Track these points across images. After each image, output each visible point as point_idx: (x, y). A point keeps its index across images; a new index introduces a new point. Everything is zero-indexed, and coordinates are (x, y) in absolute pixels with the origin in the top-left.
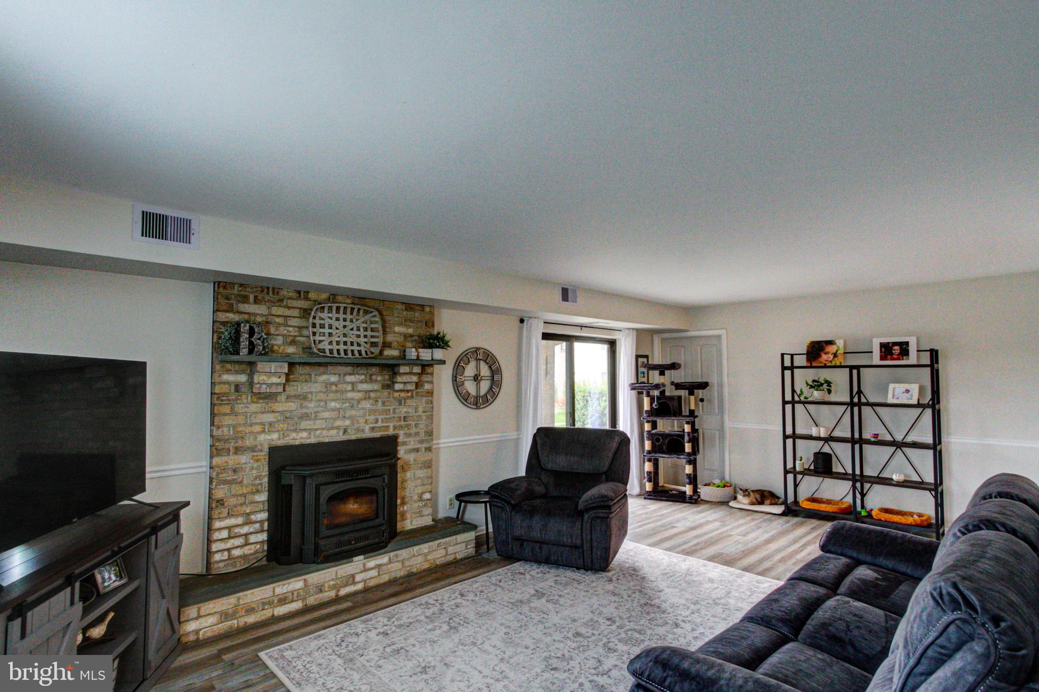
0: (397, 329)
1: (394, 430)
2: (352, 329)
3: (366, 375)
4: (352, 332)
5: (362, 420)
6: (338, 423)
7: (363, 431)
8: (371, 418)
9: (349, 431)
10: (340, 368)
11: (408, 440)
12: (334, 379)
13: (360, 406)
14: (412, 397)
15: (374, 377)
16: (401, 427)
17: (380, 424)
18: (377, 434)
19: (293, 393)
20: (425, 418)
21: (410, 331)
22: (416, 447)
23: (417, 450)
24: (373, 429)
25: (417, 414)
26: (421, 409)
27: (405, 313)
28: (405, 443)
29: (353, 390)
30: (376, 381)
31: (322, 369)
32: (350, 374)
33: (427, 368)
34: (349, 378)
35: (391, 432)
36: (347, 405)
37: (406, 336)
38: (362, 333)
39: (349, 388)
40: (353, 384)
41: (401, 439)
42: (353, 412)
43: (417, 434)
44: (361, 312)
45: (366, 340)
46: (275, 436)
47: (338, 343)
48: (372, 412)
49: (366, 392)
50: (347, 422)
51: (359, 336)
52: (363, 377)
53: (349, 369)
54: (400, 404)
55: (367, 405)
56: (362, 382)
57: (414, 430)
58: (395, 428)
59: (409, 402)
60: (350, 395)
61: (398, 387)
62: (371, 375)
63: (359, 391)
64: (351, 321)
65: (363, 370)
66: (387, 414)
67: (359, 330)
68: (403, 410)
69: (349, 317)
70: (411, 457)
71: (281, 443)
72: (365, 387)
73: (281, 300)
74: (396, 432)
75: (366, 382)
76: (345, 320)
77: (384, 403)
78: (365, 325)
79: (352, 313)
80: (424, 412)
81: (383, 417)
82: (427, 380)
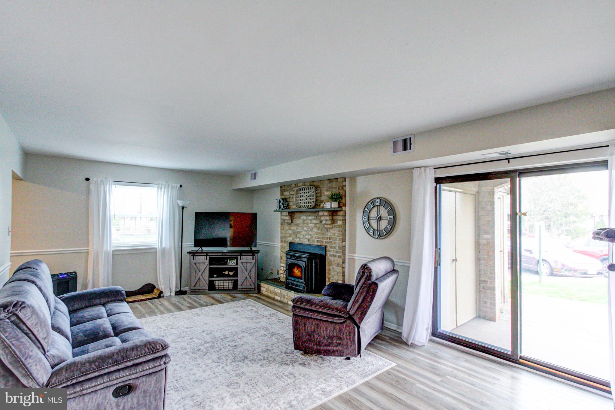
0: (324, 193)
1: (325, 243)
2: (309, 196)
4: (309, 197)
6: (307, 237)
7: (314, 241)
8: (317, 236)
9: (310, 241)
10: (307, 213)
11: (331, 249)
14: (332, 227)
15: (317, 217)
16: (328, 243)
17: (320, 240)
18: (320, 244)
19: (295, 223)
20: (338, 239)
21: (329, 194)
22: (334, 254)
23: (335, 256)
24: (317, 242)
25: (335, 237)
26: (336, 235)
27: (329, 185)
28: (330, 251)
29: (311, 223)
30: (318, 219)
31: (302, 214)
33: (339, 212)
34: (310, 218)
35: (324, 244)
36: (309, 229)
37: (327, 197)
39: (310, 222)
41: (328, 249)
43: (335, 247)
46: (291, 239)
47: (304, 203)
48: (317, 234)
49: (316, 224)
50: (309, 237)
52: (314, 217)
53: (309, 214)
54: (327, 231)
55: (315, 230)
57: (333, 245)
58: (325, 242)
59: (331, 230)
61: (324, 222)
62: (316, 216)
63: (313, 223)
64: (309, 193)
65: (313, 214)
66: (322, 235)
68: (329, 234)
69: (307, 191)
70: (332, 258)
71: (293, 241)
72: (314, 221)
73: (292, 189)
74: (326, 245)
75: (315, 219)
76: (307, 193)
77: (321, 229)
79: (309, 190)
80: (338, 236)
81: (321, 236)
82: (339, 219)
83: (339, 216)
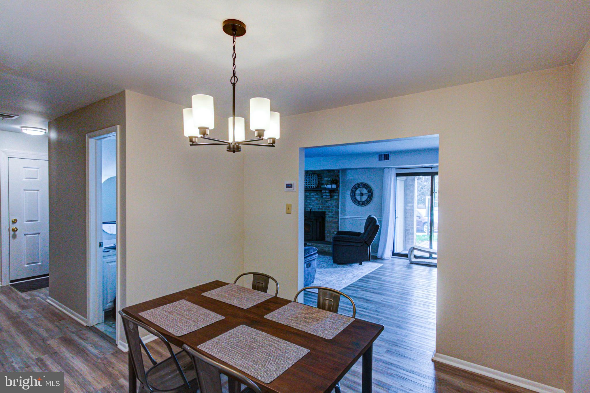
0: (325, 179)
2: (312, 180)
3: (316, 193)
5: (315, 206)
7: (316, 209)
8: (318, 206)
11: (329, 213)
12: (308, 194)
13: (315, 202)
14: (330, 200)
15: (318, 194)
16: (327, 209)
17: (320, 208)
18: (320, 211)
20: (335, 207)
21: (330, 179)
22: (332, 216)
23: (332, 217)
24: (318, 209)
25: (331, 206)
27: (328, 174)
28: (328, 215)
29: (313, 197)
32: (312, 193)
33: (335, 191)
34: (312, 194)
35: (324, 210)
37: (328, 181)
38: (314, 181)
39: (312, 197)
40: (313, 196)
41: (327, 213)
42: (313, 204)
43: (332, 212)
44: (314, 175)
45: (315, 183)
47: (308, 184)
48: (318, 204)
51: (313, 182)
53: (312, 191)
54: (326, 202)
55: (317, 202)
56: (315, 195)
57: (331, 211)
58: (325, 209)
59: (329, 202)
60: (312, 199)
61: (324, 197)
62: (318, 193)
63: (315, 198)
64: (312, 178)
66: (322, 205)
67: (313, 180)
68: (327, 204)
69: (311, 177)
70: (330, 219)
72: (316, 196)
74: (325, 211)
76: (310, 178)
77: (321, 201)
78: (315, 179)
79: (312, 176)
80: (334, 205)
82: (335, 195)
83: (336, 193)
